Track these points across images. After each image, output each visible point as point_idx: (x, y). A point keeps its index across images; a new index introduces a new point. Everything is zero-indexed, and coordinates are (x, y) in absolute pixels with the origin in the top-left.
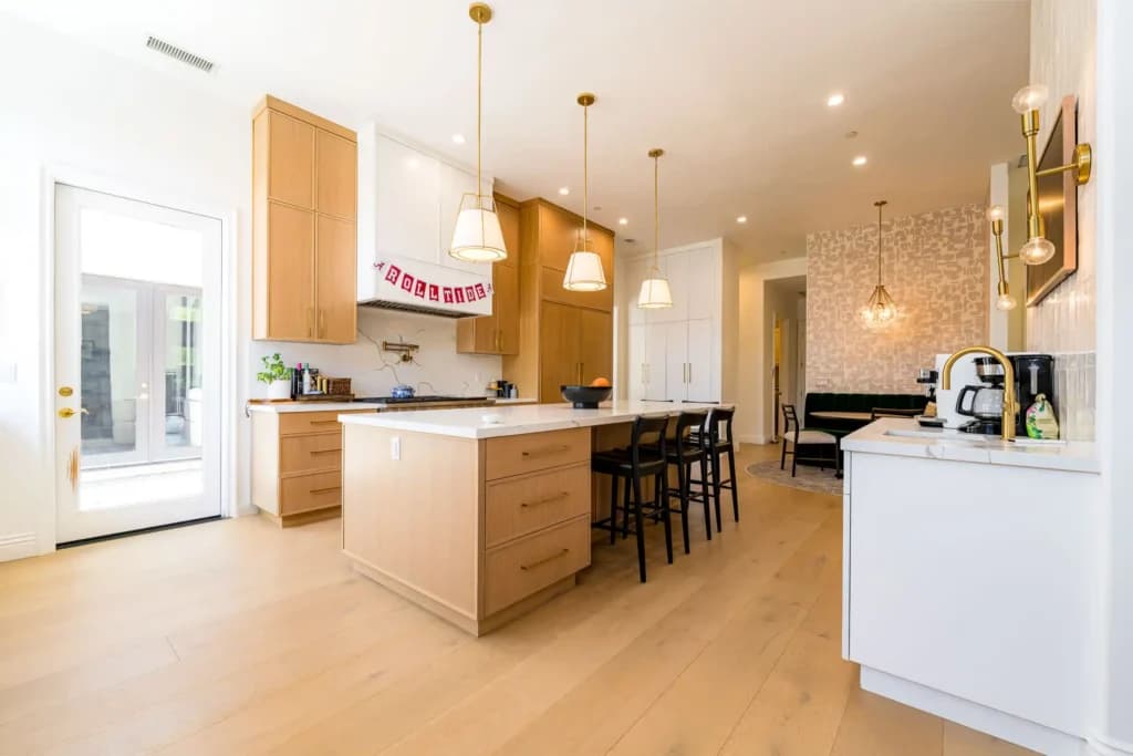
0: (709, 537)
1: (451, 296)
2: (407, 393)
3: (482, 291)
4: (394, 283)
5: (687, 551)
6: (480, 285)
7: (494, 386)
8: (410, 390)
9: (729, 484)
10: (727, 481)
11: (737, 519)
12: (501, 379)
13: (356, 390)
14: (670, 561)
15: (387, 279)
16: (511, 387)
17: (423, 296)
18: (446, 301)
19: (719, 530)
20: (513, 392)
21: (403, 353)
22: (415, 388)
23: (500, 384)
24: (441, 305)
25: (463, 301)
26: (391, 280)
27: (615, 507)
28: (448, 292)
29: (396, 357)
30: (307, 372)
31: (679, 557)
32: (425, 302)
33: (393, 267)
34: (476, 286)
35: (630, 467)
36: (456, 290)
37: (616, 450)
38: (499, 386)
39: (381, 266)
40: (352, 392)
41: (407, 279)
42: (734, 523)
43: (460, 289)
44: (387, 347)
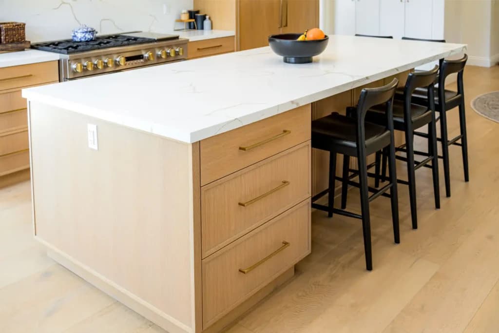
0: (438, 206)
2: (89, 36)
5: (415, 226)
7: (185, 17)
8: (93, 32)
9: (459, 141)
10: (457, 139)
11: (467, 179)
12: (192, 9)
13: (32, 36)
14: (397, 240)
16: (204, 18)
19: (448, 194)
20: (207, 23)
22: (97, 29)
23: (192, 14)
27: (333, 178)
31: (406, 234)
35: (354, 145)
37: (335, 115)
38: (191, 17)
40: (27, 39)
42: (464, 184)
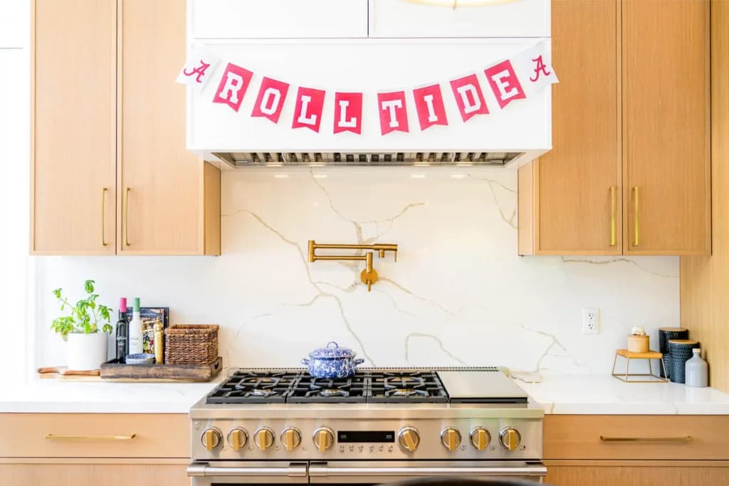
1: (401, 113)
3: (513, 81)
4: (236, 107)
6: (506, 65)
15: (218, 99)
17: (316, 128)
18: (386, 129)
21: (363, 265)
24: (372, 139)
25: (442, 120)
26: (227, 101)
28: (393, 105)
29: (347, 274)
30: (136, 314)
32: (326, 140)
33: (232, 68)
34: (490, 72)
36: (420, 94)
39: (200, 71)
41: (270, 91)
43: (435, 90)
44: (317, 252)
